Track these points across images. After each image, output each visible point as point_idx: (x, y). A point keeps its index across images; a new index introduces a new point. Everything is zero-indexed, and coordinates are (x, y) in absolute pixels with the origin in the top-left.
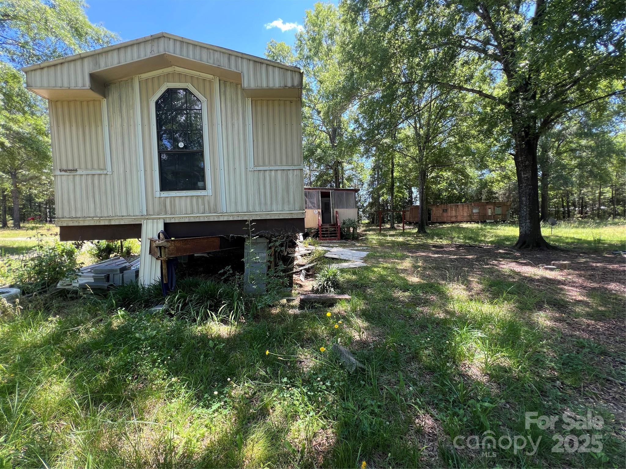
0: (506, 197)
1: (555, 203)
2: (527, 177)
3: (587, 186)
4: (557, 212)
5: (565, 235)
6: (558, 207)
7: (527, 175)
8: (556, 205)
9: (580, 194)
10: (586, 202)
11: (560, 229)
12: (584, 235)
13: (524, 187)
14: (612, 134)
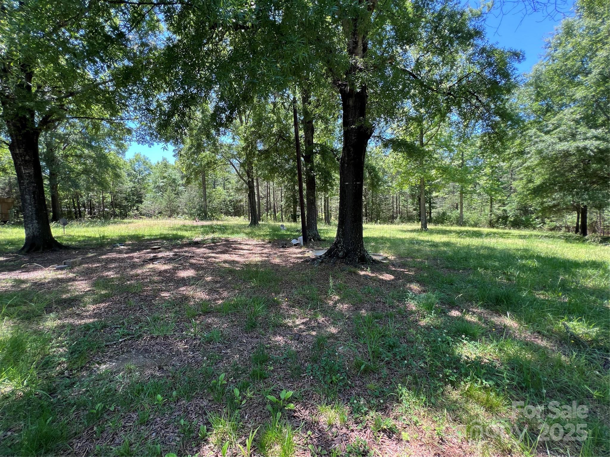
0: (6, 193)
1: (66, 203)
2: (28, 173)
3: (93, 190)
4: (70, 212)
5: (77, 234)
6: (69, 207)
7: (27, 171)
8: (68, 206)
9: (88, 196)
10: (93, 204)
11: (72, 229)
12: (93, 233)
13: (25, 184)
14: (107, 151)
